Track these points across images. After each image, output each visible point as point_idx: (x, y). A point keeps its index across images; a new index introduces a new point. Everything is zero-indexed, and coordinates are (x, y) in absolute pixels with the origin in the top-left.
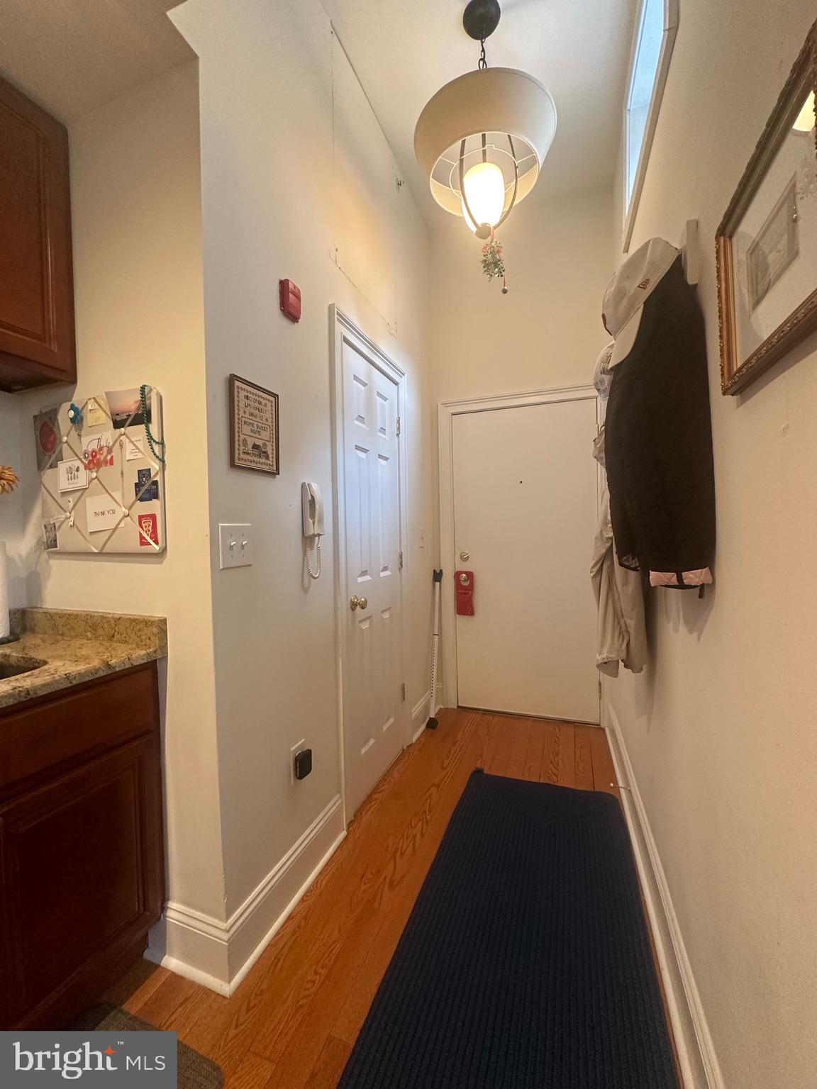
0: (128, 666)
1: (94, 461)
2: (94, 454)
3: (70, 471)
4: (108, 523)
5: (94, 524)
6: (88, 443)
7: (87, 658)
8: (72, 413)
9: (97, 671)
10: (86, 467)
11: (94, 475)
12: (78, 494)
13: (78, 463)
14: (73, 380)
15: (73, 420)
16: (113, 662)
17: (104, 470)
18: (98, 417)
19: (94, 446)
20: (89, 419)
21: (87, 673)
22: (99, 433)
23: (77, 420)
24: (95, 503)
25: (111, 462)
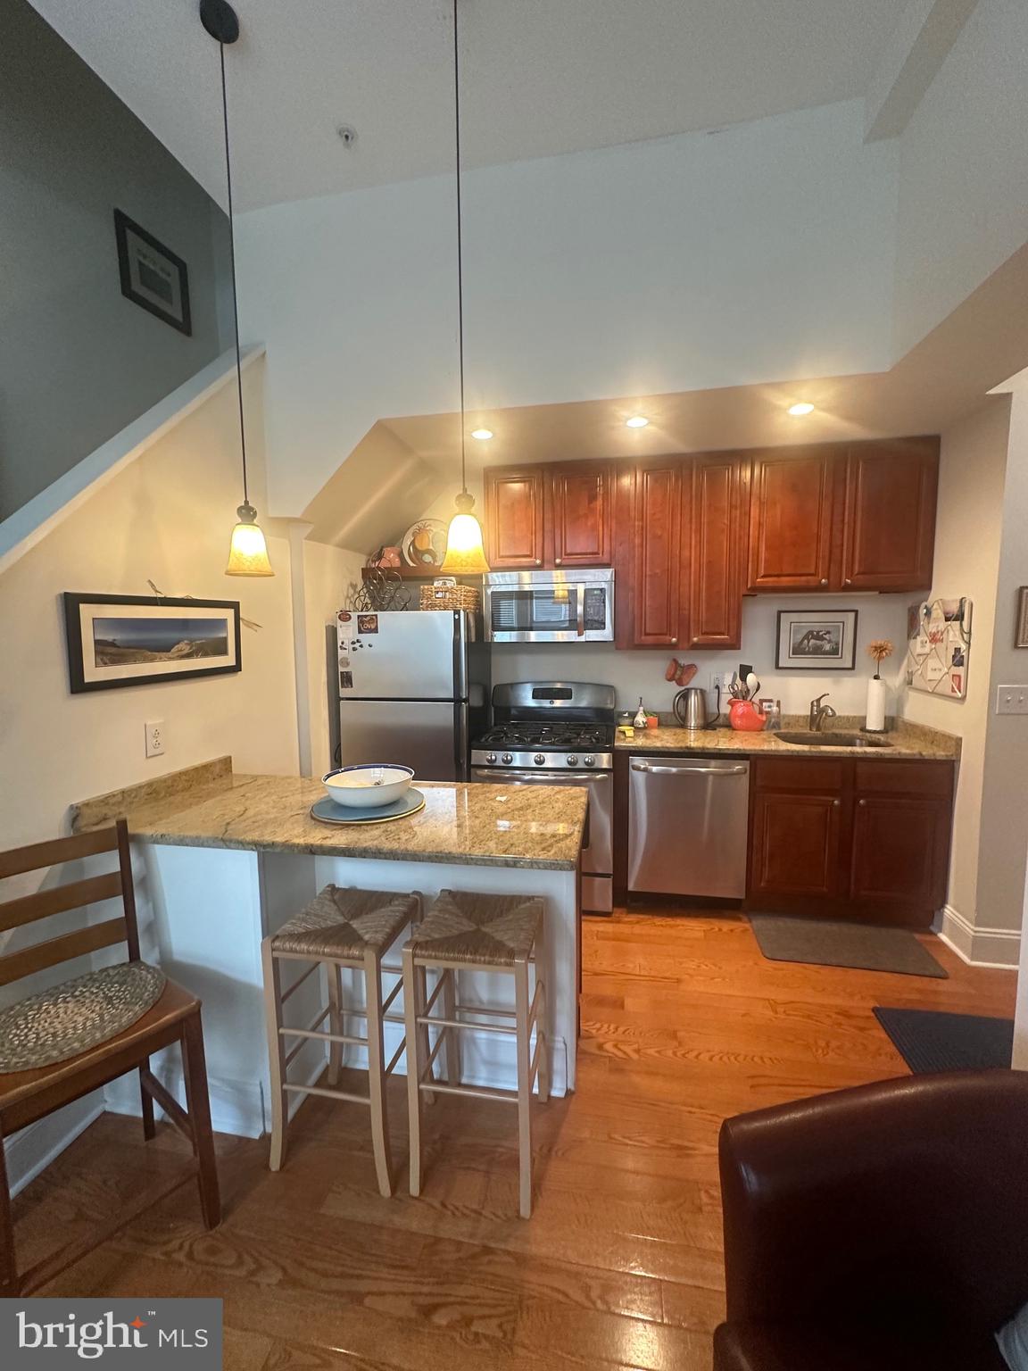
0: (932, 758)
1: (934, 639)
2: (935, 634)
3: (922, 642)
4: (937, 676)
5: (930, 675)
6: (932, 628)
7: (912, 749)
8: (925, 610)
9: (914, 755)
10: (930, 642)
11: (933, 646)
12: (925, 656)
13: (926, 638)
14: (929, 588)
15: (926, 614)
16: (924, 753)
17: (938, 644)
18: (938, 613)
19: (934, 630)
20: (934, 615)
21: (909, 754)
22: (937, 624)
23: (928, 614)
24: (932, 663)
25: (942, 641)
